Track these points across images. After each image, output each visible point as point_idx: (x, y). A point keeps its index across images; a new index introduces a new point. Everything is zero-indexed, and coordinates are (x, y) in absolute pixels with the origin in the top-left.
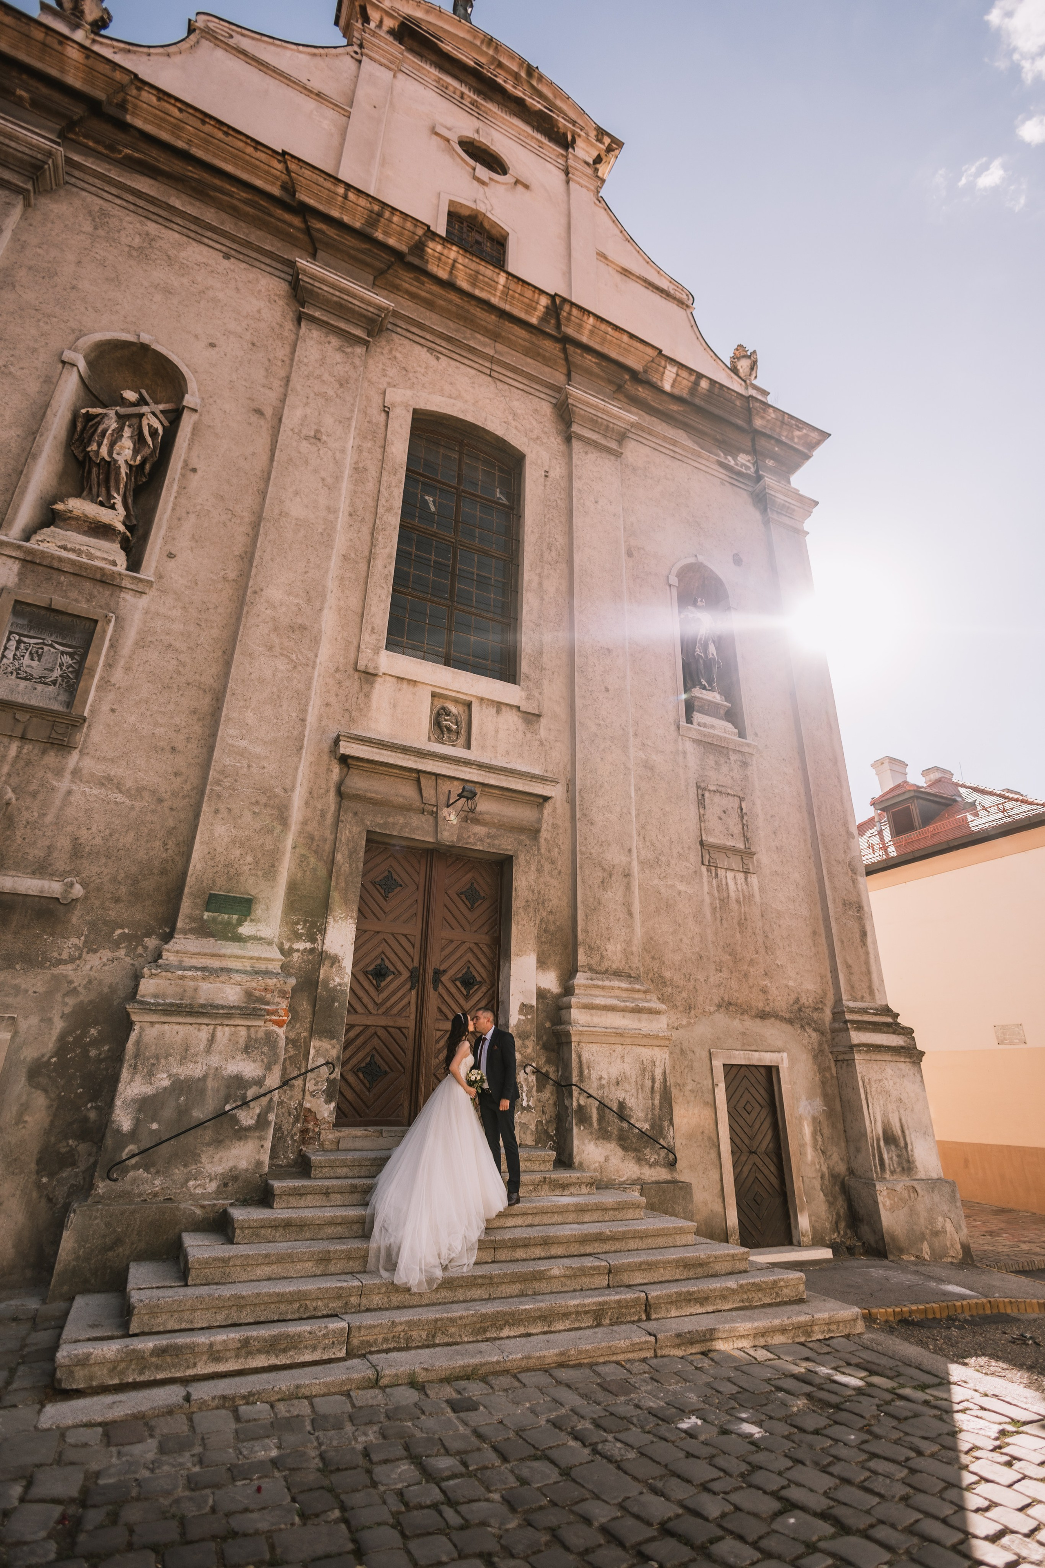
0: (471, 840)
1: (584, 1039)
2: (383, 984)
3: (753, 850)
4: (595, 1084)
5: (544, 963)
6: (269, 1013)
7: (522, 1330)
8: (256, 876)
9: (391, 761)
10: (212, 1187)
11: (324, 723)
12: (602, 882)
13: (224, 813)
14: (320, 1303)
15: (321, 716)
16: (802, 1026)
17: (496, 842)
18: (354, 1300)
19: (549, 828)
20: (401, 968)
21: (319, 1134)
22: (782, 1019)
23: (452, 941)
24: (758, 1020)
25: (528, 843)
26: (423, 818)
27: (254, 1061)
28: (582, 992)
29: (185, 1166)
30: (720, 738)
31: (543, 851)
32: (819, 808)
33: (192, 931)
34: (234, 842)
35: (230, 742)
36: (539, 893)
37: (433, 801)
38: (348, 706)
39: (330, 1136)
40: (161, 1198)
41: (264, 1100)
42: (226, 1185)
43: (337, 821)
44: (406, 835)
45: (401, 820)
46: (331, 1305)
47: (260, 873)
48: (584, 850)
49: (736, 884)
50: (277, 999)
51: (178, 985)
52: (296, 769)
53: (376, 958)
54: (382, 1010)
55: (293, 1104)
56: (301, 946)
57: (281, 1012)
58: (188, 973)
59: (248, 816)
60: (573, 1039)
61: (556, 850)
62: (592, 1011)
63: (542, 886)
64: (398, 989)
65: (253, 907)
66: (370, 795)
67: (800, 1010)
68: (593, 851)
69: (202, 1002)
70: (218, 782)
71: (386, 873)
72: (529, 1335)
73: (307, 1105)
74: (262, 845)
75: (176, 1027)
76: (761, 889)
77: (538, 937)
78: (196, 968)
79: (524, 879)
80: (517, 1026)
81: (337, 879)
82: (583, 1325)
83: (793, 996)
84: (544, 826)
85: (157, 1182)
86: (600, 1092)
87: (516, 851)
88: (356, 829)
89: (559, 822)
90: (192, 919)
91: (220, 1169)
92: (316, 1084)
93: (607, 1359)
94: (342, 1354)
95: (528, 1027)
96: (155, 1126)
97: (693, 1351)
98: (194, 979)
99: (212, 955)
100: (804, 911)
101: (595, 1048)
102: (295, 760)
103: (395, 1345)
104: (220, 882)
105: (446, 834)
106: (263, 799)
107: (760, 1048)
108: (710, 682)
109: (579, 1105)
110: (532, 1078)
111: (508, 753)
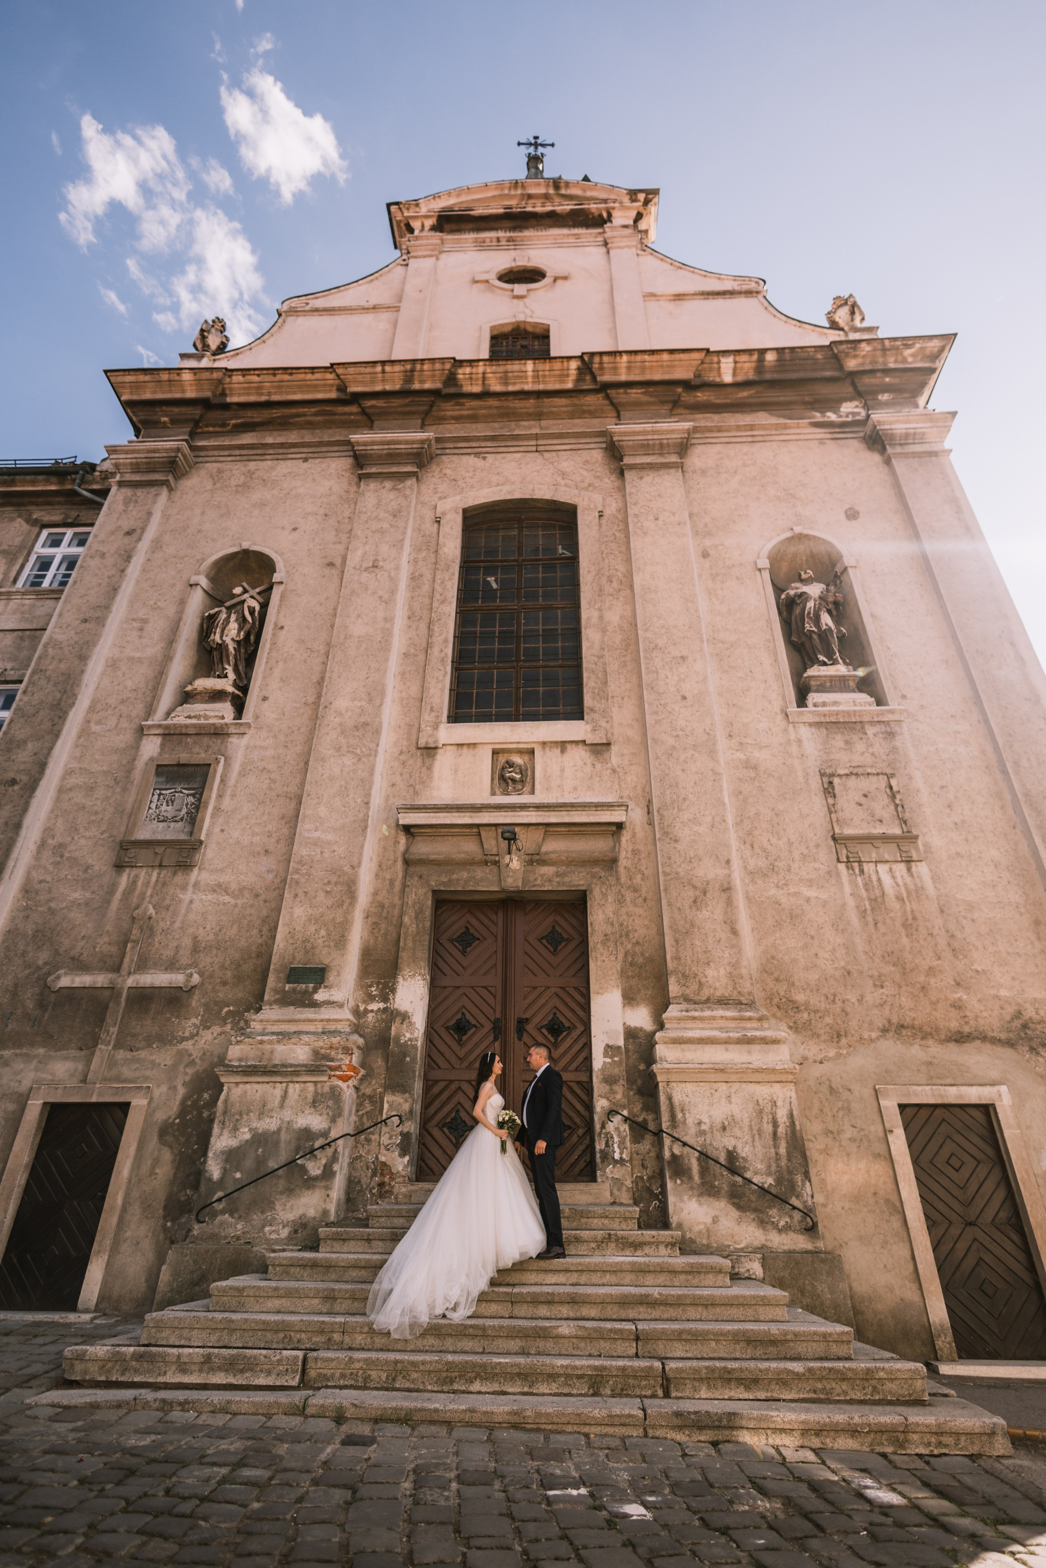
0: (539, 882)
1: (673, 1078)
2: (465, 1038)
3: (915, 832)
4: (693, 1130)
5: (632, 999)
6: (331, 1069)
7: (496, 1387)
8: (329, 946)
9: (448, 821)
10: (285, 1233)
11: (390, 802)
12: (695, 902)
13: (301, 896)
14: (303, 1336)
15: (388, 796)
16: (1032, 1049)
17: (567, 879)
18: (337, 1337)
19: (629, 855)
20: (483, 1020)
21: (393, 1187)
22: (995, 1041)
23: (535, 988)
24: (952, 1046)
25: (603, 874)
26: (487, 869)
27: (321, 1115)
28: (675, 1026)
29: (262, 1212)
30: (848, 713)
31: (623, 880)
32: (1016, 764)
33: (276, 1002)
34: (310, 920)
35: (306, 835)
36: (621, 925)
37: (494, 851)
38: (412, 782)
39: (404, 1190)
40: (242, 1241)
41: (329, 1151)
42: (296, 1232)
43: (404, 886)
44: (471, 888)
45: (465, 875)
46: (314, 1339)
47: (332, 944)
48: (668, 870)
49: (894, 877)
50: (340, 1056)
51: (257, 1049)
52: (362, 847)
53: (457, 1012)
54: (466, 1064)
55: (371, 1158)
56: (375, 1006)
57: (344, 1068)
58: (266, 1038)
59: (321, 896)
60: (659, 1079)
61: (639, 876)
62: (683, 1046)
63: (625, 917)
64: (481, 1041)
65: (326, 975)
66: (432, 857)
67: (1025, 1026)
68: (680, 870)
69: (277, 1062)
70: (297, 871)
71: (463, 929)
72: (504, 1393)
73: (383, 1159)
74: (334, 919)
75: (256, 1086)
76: (936, 878)
77: (623, 973)
78: (273, 1033)
79: (600, 912)
80: (603, 1070)
81: (405, 940)
82: (575, 1392)
83: (1010, 1010)
84: (623, 854)
85: (239, 1227)
86: (701, 1140)
87: (589, 885)
88: (421, 891)
89: (641, 848)
90: (276, 991)
91: (291, 1216)
92: (390, 1138)
93: (576, 1428)
94: (295, 1382)
95: (616, 1071)
96: (238, 1175)
97: (702, 1438)
98: (270, 1042)
99: (290, 1021)
100: (1014, 896)
101: (689, 1087)
102: (361, 839)
103: (353, 1382)
104: (299, 956)
105: (510, 880)
106: (334, 879)
107: (960, 1081)
108: (830, 654)
109: (673, 1155)
110: (625, 1127)
111: (575, 789)
